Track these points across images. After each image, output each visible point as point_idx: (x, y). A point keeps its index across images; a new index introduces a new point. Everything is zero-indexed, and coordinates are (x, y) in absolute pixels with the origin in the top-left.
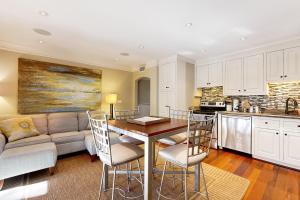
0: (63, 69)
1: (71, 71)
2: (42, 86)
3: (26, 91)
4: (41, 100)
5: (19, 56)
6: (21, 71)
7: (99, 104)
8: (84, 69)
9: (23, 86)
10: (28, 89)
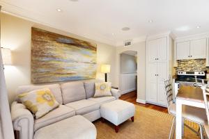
0: (68, 41)
1: (75, 43)
2: (52, 57)
3: (38, 61)
4: (51, 70)
5: (32, 26)
6: (34, 41)
7: (95, 74)
8: (85, 42)
9: (36, 56)
10: (40, 59)
